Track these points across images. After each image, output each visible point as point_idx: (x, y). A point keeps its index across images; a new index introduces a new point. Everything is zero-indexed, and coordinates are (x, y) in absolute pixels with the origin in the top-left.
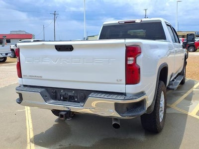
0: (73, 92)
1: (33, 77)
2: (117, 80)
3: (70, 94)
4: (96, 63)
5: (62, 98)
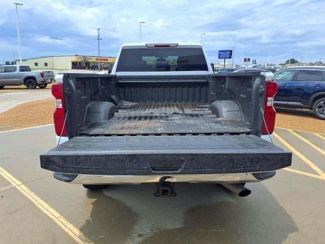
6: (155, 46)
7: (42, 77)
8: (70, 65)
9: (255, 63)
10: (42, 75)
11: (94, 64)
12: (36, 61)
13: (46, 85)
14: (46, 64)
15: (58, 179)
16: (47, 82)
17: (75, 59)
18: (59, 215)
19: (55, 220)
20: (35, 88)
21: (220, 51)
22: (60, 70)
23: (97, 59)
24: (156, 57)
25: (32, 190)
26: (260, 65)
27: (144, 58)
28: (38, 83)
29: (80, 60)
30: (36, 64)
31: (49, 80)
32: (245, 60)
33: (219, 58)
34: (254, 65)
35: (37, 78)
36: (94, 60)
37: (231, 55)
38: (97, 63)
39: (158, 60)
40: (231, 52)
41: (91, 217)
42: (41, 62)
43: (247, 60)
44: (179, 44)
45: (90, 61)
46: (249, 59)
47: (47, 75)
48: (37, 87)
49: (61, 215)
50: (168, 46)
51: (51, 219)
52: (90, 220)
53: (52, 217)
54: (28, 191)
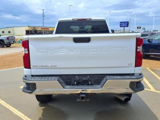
0: (88, 77)
1: (46, 67)
2: (129, 65)
3: (84, 79)
4: (112, 51)
5: (75, 83)
6: (78, 20)
7: (8, 40)
8: (25, 32)
9: (145, 30)
10: (8, 38)
11: (40, 32)
12: (3, 30)
13: (10, 45)
14: (9, 32)
15: (25, 92)
16: (11, 43)
17: (27, 29)
18: (24, 115)
19: (22, 117)
20: (3, 47)
21: (120, 22)
22: (19, 35)
23: (42, 29)
24: (79, 26)
25: (7, 103)
26: (148, 31)
27: (72, 27)
28: (6, 44)
29: (31, 29)
30: (3, 32)
31: (12, 42)
32: (138, 28)
33: (120, 26)
34: (144, 31)
35: (4, 40)
36: (40, 29)
37: (128, 25)
38: (42, 31)
39: (80, 28)
40: (128, 22)
41: (42, 116)
42: (6, 31)
43: (139, 28)
44: (92, 19)
45: (37, 29)
46: (140, 27)
47: (11, 39)
48: (5, 46)
49: (25, 115)
50: (85, 20)
51: (20, 117)
52: (41, 117)
53: (20, 116)
54: (5, 103)
